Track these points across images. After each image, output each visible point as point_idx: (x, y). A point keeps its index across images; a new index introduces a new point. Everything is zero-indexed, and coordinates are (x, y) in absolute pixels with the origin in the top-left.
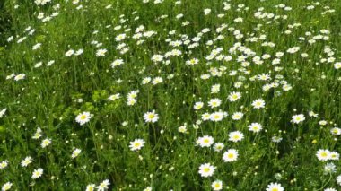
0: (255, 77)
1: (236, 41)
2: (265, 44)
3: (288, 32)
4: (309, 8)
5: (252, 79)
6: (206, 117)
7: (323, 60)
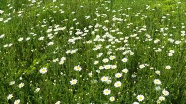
0: (118, 49)
1: (106, 32)
2: (118, 33)
3: (128, 27)
4: (136, 15)
5: (117, 50)
6: (101, 68)
7: (146, 40)
